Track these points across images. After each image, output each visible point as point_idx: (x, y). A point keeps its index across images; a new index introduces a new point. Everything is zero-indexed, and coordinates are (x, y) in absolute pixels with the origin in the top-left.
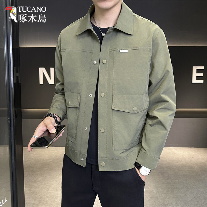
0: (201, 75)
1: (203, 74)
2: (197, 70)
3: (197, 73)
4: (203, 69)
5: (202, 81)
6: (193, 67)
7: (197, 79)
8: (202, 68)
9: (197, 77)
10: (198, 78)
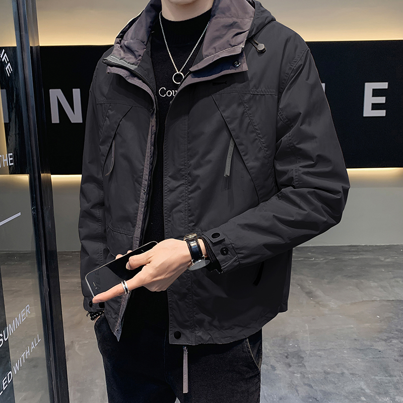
0: (382, 100)
1: (384, 98)
2: (373, 90)
3: (374, 96)
4: (387, 87)
5: (382, 113)
6: (366, 84)
7: (373, 109)
8: (384, 85)
9: (373, 104)
10: (375, 107)
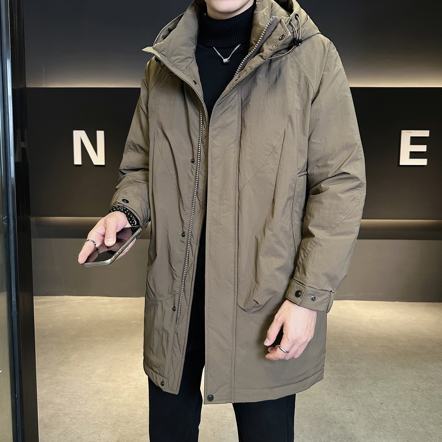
2: (412, 137)
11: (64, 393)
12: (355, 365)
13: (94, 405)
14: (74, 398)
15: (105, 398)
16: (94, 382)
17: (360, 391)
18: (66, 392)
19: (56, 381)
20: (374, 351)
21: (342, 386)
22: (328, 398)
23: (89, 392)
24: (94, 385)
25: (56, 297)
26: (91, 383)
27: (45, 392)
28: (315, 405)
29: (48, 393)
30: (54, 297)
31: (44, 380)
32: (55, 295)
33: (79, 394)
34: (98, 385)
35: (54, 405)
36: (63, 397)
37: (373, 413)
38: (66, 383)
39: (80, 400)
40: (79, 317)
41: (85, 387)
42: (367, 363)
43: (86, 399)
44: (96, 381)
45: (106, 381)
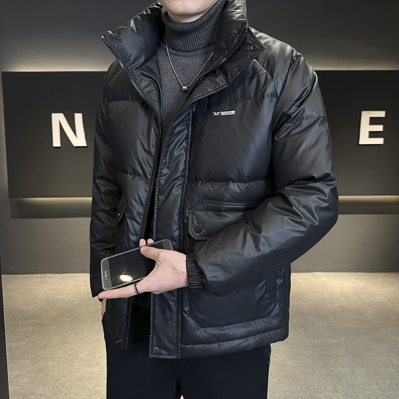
11: (47, 382)
12: (334, 341)
13: (77, 394)
14: (57, 387)
15: (89, 386)
16: (77, 367)
17: (342, 369)
18: (48, 381)
19: (38, 368)
20: (349, 325)
21: (324, 364)
22: (313, 379)
23: (72, 379)
24: (77, 371)
25: (39, 275)
26: (75, 369)
27: (28, 380)
28: (301, 387)
29: (30, 382)
30: (36, 275)
31: (26, 367)
32: (37, 274)
33: (62, 382)
34: (81, 371)
35: (36, 395)
36: (45, 386)
37: (359, 394)
38: (48, 370)
39: (63, 389)
40: (60, 297)
41: (68, 374)
42: (345, 339)
43: (69, 387)
44: (79, 366)
45: (90, 366)
